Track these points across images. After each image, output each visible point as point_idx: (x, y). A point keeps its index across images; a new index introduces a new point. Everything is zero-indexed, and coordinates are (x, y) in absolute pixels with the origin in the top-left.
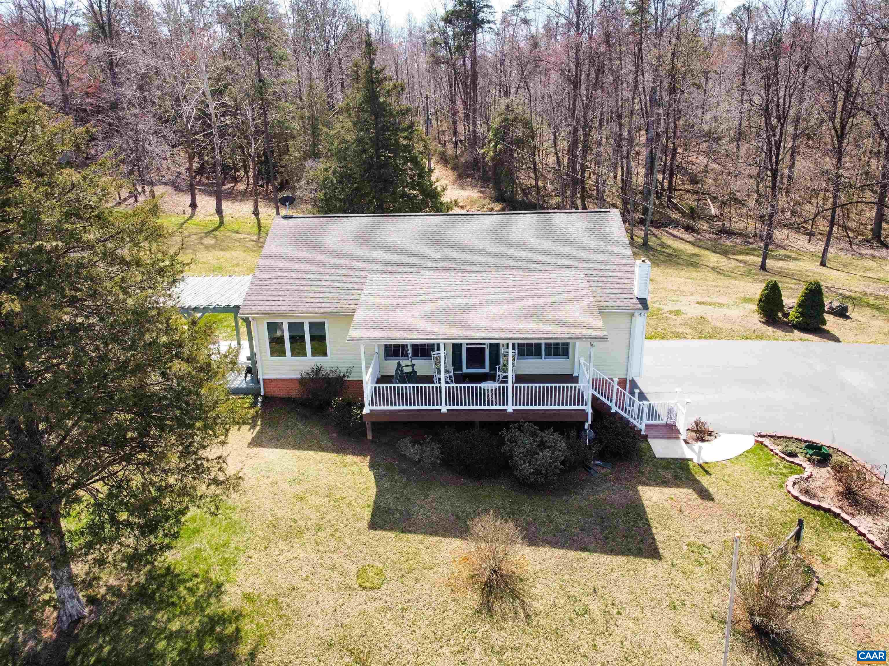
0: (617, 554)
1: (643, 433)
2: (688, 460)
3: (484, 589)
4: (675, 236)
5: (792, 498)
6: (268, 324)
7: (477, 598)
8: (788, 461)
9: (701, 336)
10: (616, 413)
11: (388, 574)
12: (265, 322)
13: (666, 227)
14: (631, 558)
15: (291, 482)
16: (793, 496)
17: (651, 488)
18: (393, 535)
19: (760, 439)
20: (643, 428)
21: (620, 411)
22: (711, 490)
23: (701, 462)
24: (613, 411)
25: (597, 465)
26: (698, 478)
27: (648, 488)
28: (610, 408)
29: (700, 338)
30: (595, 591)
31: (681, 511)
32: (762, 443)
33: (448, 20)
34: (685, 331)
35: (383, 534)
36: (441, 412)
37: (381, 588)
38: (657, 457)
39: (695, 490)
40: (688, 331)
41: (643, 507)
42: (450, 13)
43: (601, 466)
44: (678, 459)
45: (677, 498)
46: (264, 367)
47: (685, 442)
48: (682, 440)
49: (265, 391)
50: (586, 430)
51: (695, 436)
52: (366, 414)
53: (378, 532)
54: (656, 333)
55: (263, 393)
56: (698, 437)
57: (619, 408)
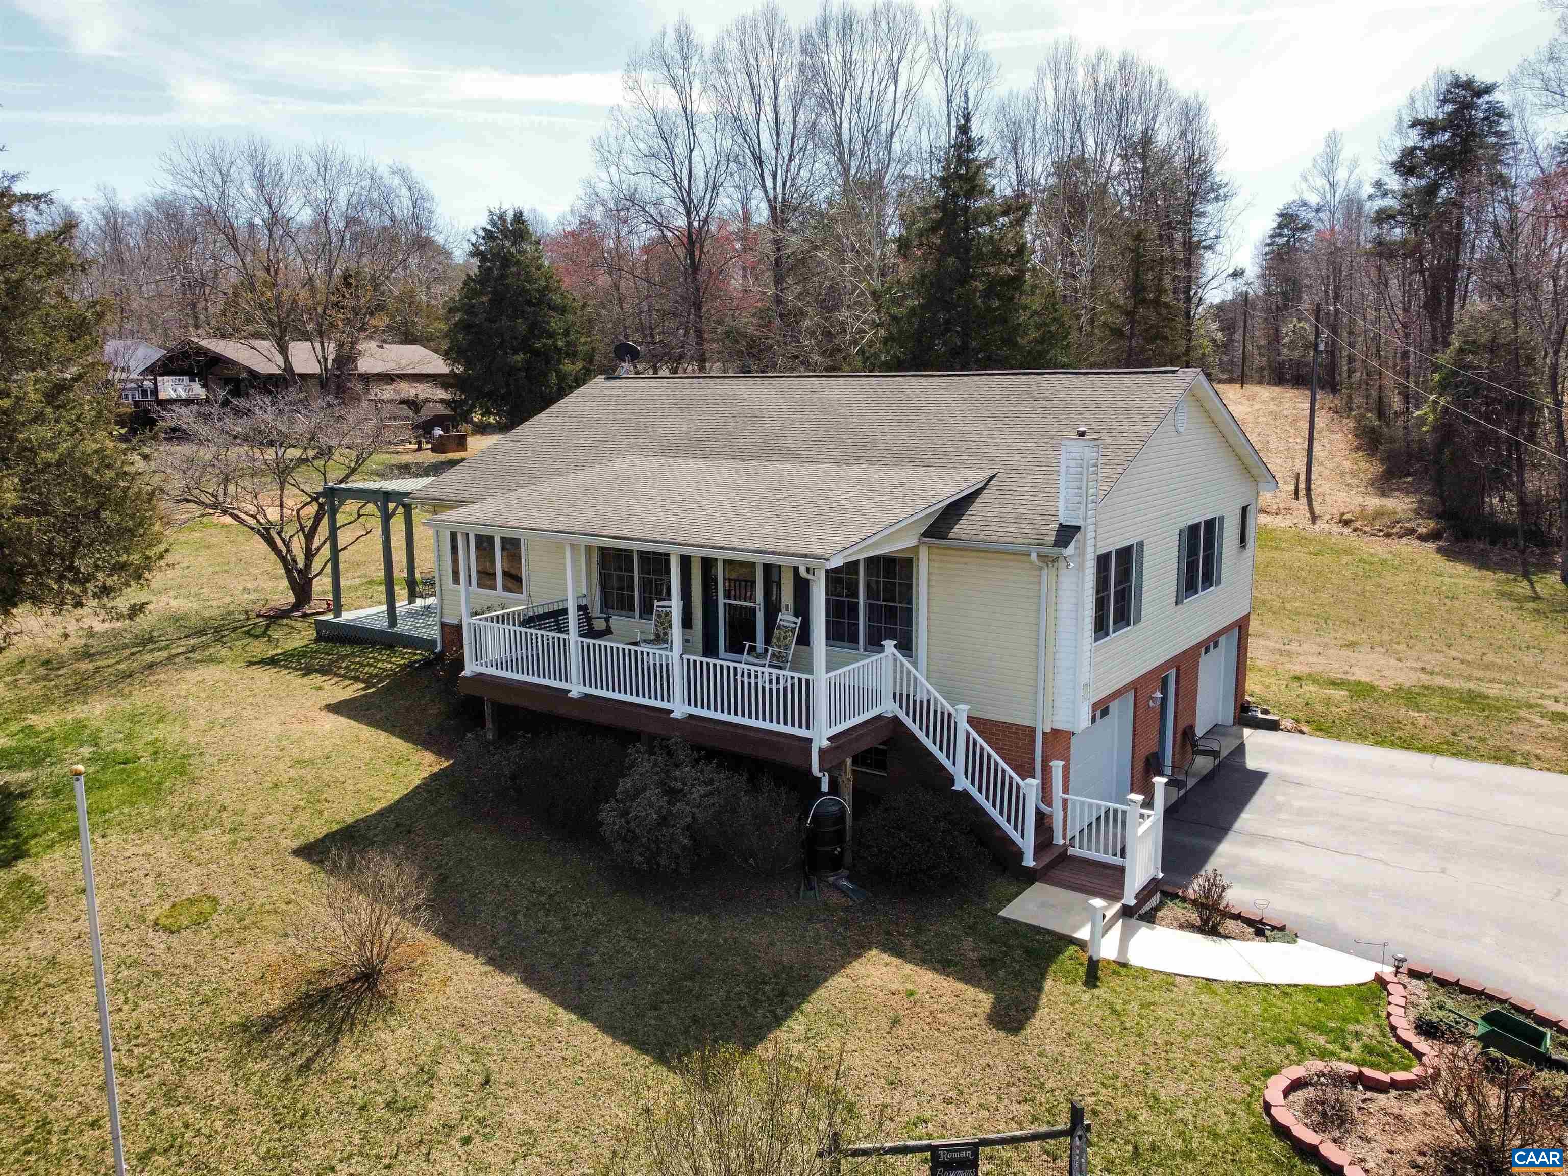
1: (1027, 862)
2: (1074, 941)
3: (308, 997)
7: (276, 1004)
8: (1400, 1040)
10: (965, 794)
11: (218, 919)
14: (645, 1060)
15: (296, 763)
20: (1028, 850)
21: (974, 791)
24: (957, 787)
28: (951, 779)
31: (896, 1022)
32: (1385, 985)
33: (1405, 168)
34: (1538, 752)
35: (301, 864)
36: (570, 695)
37: (176, 934)
38: (1002, 913)
39: (998, 999)
40: (1550, 753)
41: (817, 984)
42: (1409, 152)
43: (843, 892)
44: (1049, 932)
45: (927, 996)
46: (445, 602)
47: (1127, 912)
48: (1118, 906)
49: (443, 647)
50: (824, 794)
51: (1194, 917)
52: (464, 677)
53: (297, 859)
54: (1447, 743)
55: (439, 649)
56: (1205, 922)
57: (973, 783)
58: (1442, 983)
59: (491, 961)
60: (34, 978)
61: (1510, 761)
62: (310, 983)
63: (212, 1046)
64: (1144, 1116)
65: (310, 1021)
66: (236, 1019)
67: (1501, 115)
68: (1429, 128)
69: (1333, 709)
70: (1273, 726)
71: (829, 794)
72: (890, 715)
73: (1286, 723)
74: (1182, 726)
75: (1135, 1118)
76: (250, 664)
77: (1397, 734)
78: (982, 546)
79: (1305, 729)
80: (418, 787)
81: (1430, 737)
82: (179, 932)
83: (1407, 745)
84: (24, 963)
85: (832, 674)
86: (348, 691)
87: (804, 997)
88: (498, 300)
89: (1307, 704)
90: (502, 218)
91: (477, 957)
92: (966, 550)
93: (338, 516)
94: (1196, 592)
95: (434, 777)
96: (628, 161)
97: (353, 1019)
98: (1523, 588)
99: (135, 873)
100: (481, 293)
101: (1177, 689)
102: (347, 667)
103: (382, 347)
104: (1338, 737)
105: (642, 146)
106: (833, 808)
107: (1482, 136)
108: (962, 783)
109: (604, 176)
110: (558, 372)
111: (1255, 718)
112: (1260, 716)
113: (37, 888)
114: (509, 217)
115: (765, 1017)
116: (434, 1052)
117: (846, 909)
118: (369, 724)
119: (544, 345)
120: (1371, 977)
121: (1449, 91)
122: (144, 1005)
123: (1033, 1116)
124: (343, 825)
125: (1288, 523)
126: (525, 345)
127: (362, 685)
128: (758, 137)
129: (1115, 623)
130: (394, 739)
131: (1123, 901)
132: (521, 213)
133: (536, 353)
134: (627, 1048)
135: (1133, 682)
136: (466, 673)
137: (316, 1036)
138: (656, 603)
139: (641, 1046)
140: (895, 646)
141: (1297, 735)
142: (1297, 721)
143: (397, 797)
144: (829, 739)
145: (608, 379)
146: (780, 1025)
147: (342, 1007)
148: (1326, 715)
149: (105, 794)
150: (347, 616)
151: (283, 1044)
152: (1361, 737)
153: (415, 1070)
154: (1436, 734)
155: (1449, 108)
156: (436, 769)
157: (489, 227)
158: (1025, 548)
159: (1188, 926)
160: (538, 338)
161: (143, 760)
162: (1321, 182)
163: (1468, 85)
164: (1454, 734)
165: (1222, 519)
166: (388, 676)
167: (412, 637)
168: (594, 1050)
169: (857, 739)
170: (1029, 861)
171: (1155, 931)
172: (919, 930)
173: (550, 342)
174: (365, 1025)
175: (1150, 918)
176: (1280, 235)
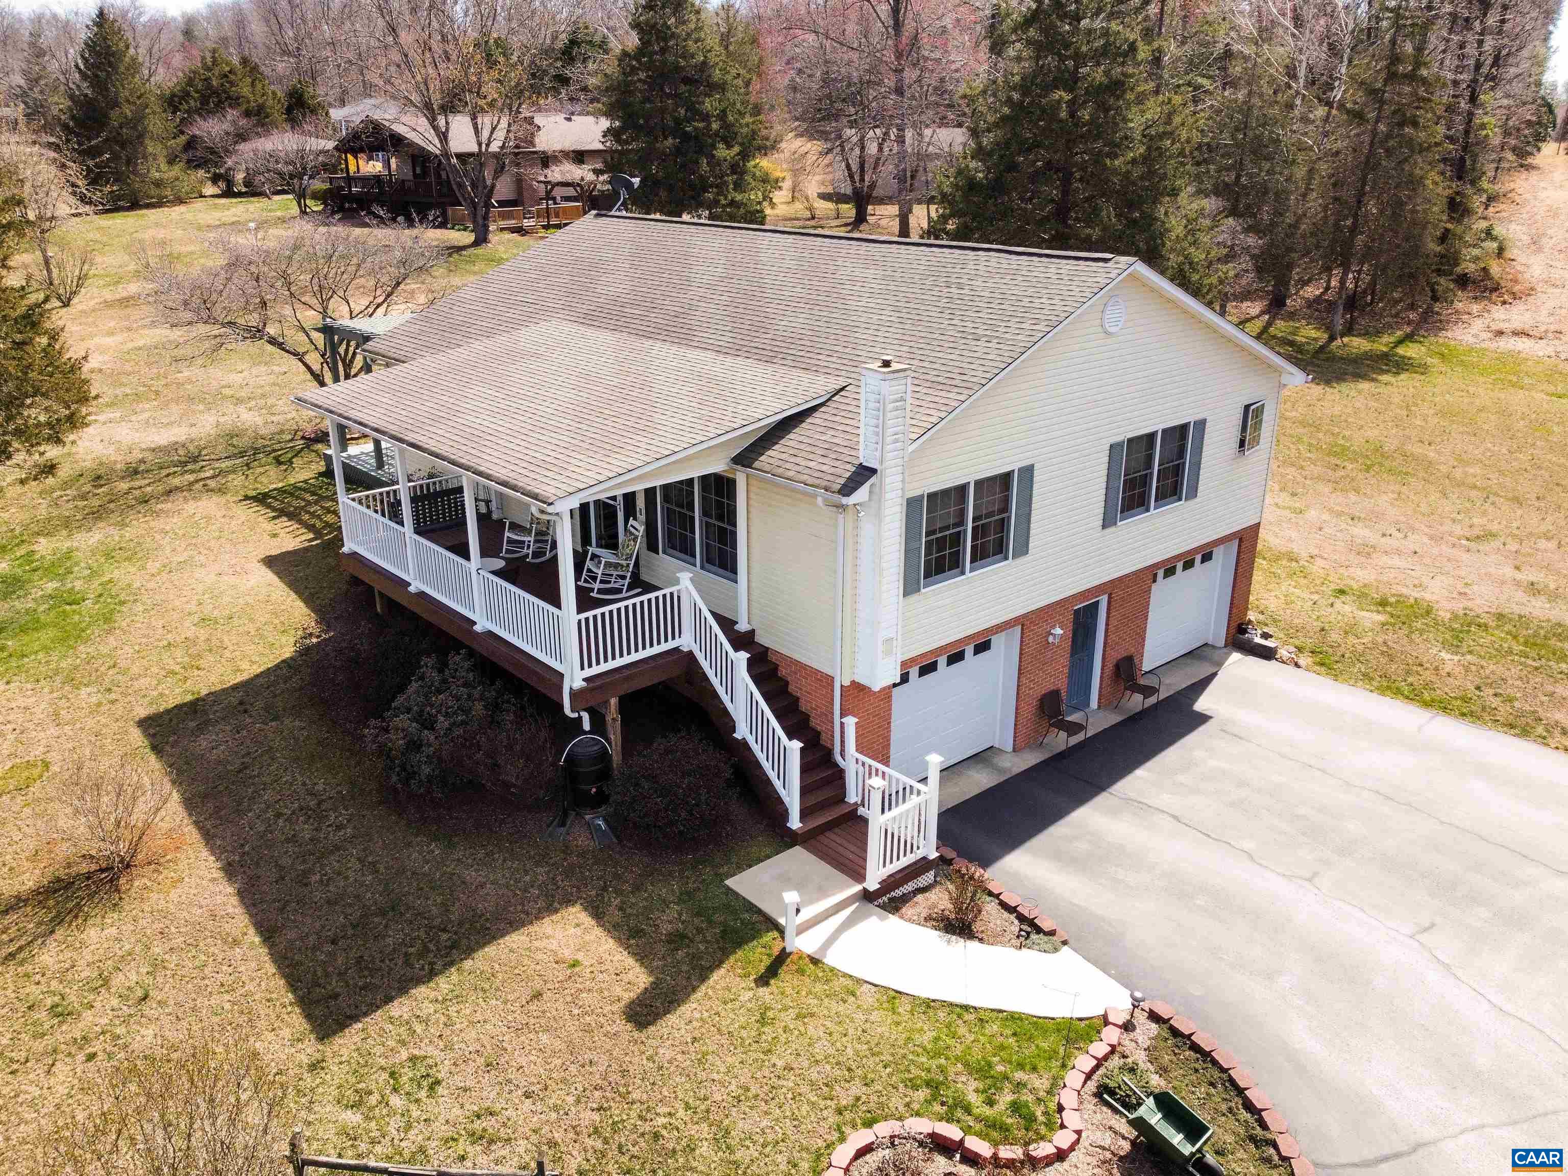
5: (826, 1163)
10: (744, 744)
15: (201, 621)
17: (591, 924)
20: (793, 811)
21: (751, 740)
24: (738, 735)
27: (585, 919)
28: (731, 726)
31: (536, 996)
36: (409, 589)
38: (729, 882)
39: (655, 985)
43: (594, 832)
44: (760, 912)
45: (588, 970)
47: (867, 896)
48: (857, 888)
50: (586, 733)
52: (344, 554)
57: (751, 733)
58: (1176, 1033)
59: (227, 867)
61: (1525, 733)
62: (69, 866)
64: (704, 1149)
65: (44, 908)
69: (1351, 639)
70: (1267, 654)
71: (589, 732)
72: (686, 650)
73: (1283, 653)
74: (1116, 655)
76: (247, 498)
78: (778, 481)
79: (1303, 661)
81: (1446, 689)
82: (2, 795)
83: (1415, 694)
85: (583, 616)
86: (296, 541)
87: (469, 952)
89: (1323, 630)
91: (218, 860)
94: (1148, 510)
97: (80, 910)
101: (1108, 618)
103: (569, 119)
104: (1337, 676)
106: (596, 748)
108: (742, 731)
111: (1250, 641)
112: (1258, 640)
115: (422, 969)
116: (123, 958)
118: (288, 582)
120: (1095, 1012)
123: (596, 1128)
124: (196, 696)
125: (1550, 351)
129: (972, 562)
131: (865, 885)
135: (1025, 616)
136: (345, 549)
137: (40, 924)
139: (293, 983)
140: (691, 579)
141: (1291, 669)
142: (1300, 649)
144: (584, 680)
146: (429, 981)
147: (77, 898)
148: (1340, 645)
151: (9, 928)
153: (96, 974)
154: (1457, 685)
158: (814, 492)
164: (1478, 688)
165: (1201, 425)
168: (252, 980)
169: (627, 678)
170: (795, 823)
171: (886, 922)
172: (636, 889)
173: (703, 125)
174: (85, 919)
175: (894, 906)
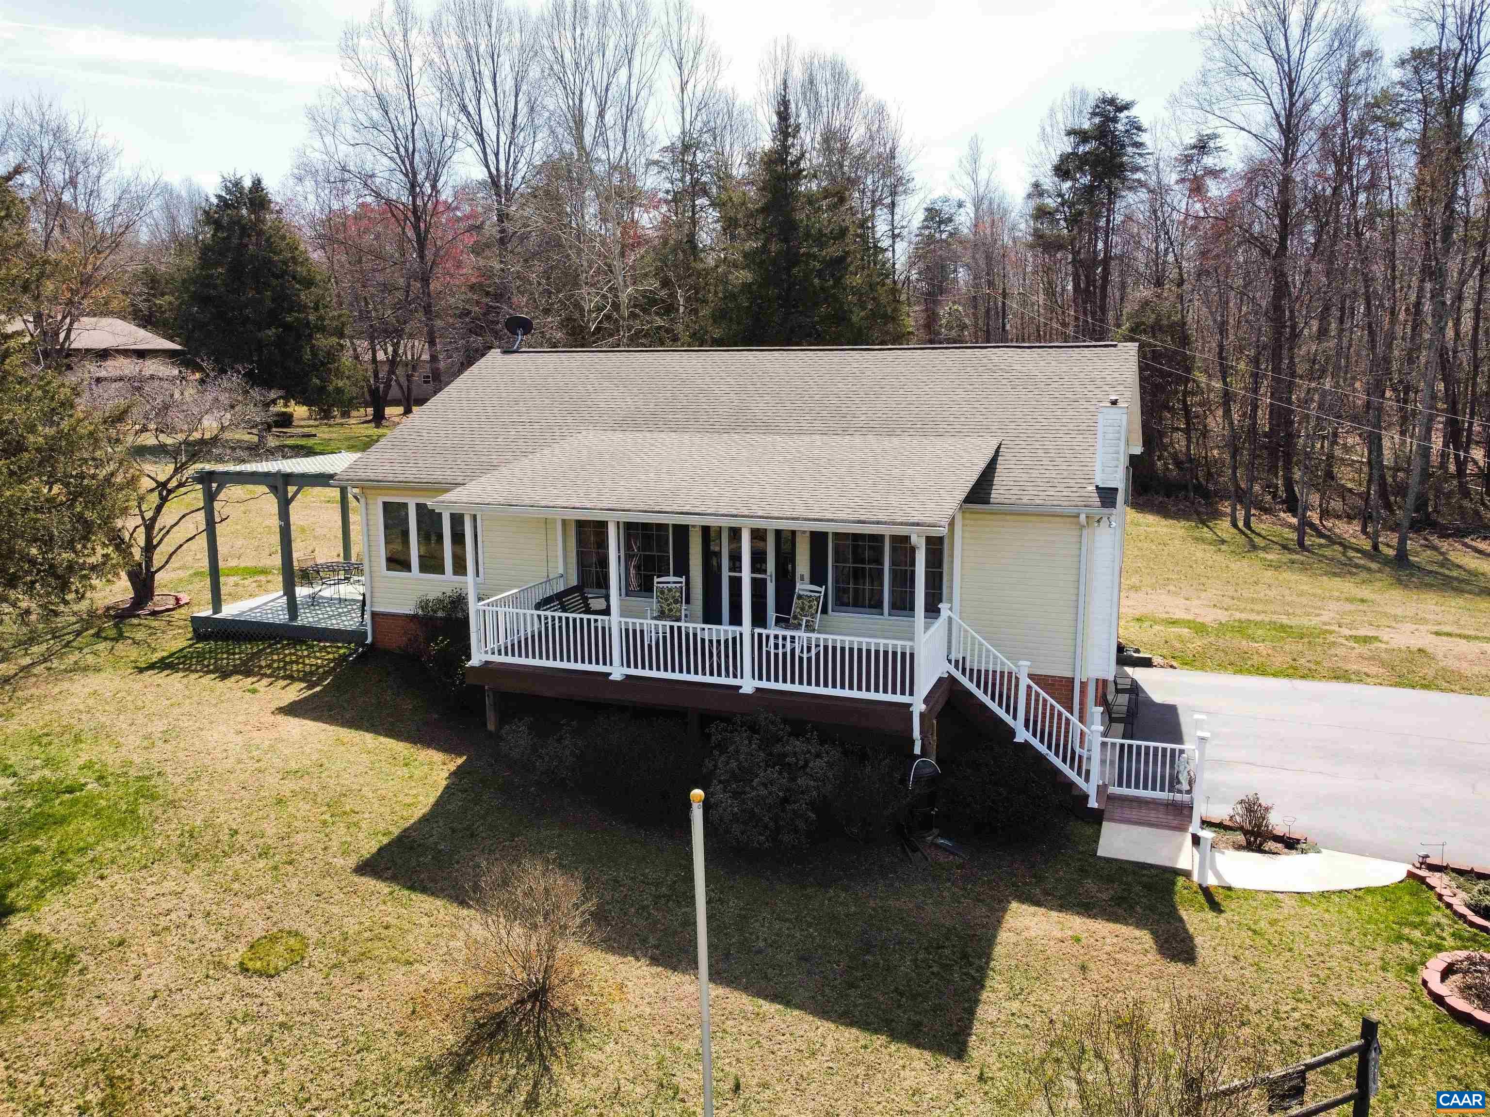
0: (851, 1024)
1: (1093, 804)
2: (1178, 872)
3: (481, 1026)
4: (1480, 552)
5: (1428, 1001)
6: (385, 503)
7: (450, 1039)
8: (1472, 924)
9: (1402, 681)
10: (1026, 745)
11: (316, 955)
12: (380, 500)
13: (1463, 536)
14: (880, 1040)
15: (286, 774)
16: (1431, 993)
17: (1043, 910)
18: (387, 890)
19: (1423, 873)
20: (1092, 792)
21: (1035, 742)
22: (1198, 940)
23: (1211, 881)
24: (1019, 739)
25: (938, 847)
26: (1184, 914)
27: (1033, 909)
28: (1012, 733)
29: (1396, 685)
30: (737, 1087)
31: (1083, 968)
32: (1422, 880)
33: (1062, 171)
34: (1366, 670)
35: (369, 883)
36: (611, 678)
37: (276, 978)
38: (1098, 853)
39: (1155, 934)
40: (1373, 670)
41: (990, 942)
42: (1065, 158)
43: (947, 851)
44: (1151, 866)
45: (1092, 940)
46: (376, 590)
47: (1195, 841)
48: (1189, 836)
49: (374, 637)
50: (918, 757)
51: (1240, 838)
52: (472, 668)
53: (364, 879)
54: (1292, 667)
55: (369, 641)
56: (1249, 843)
57: (1035, 735)
58: (1460, 872)
59: (655, 961)
60: (128, 1051)
62: (473, 1010)
63: (405, 1097)
65: (503, 1052)
66: (412, 1062)
67: (1139, 129)
68: (1082, 136)
69: (1189, 645)
70: (1148, 663)
71: (922, 756)
72: (948, 677)
73: (1157, 660)
75: (1341, 1025)
76: (141, 670)
77: (1249, 663)
78: (1031, 509)
79: (1175, 664)
80: (447, 787)
81: (1277, 664)
82: (278, 974)
83: (1261, 671)
84: (101, 1035)
85: (924, 640)
86: (294, 692)
87: (988, 956)
88: (236, 270)
89: (1166, 642)
90: (237, 184)
91: (637, 959)
92: (1006, 514)
93: (215, 503)
95: (453, 774)
96: (348, 131)
97: (550, 1044)
98: (1206, 533)
99: (173, 916)
100: (218, 264)
102: (269, 666)
104: (1203, 668)
105: (361, 117)
106: (928, 770)
107: (1123, 146)
108: (1022, 735)
109: (318, 144)
110: (313, 347)
111: (1131, 657)
112: (1135, 655)
113: (59, 947)
114: (247, 183)
116: (660, 1065)
117: (961, 867)
118: (343, 725)
119: (297, 319)
120: (1404, 875)
121: (1097, 106)
122: (293, 1064)
126: (273, 318)
127: (304, 685)
128: (480, 115)
130: (382, 739)
131: (1191, 831)
132: (259, 181)
133: (287, 327)
134: (854, 1030)
136: (478, 663)
137: (521, 1067)
138: (656, 580)
140: (949, 609)
141: (1171, 670)
142: (1165, 657)
143: (432, 800)
144: (924, 703)
145: (505, 352)
146: (983, 987)
147: (528, 1032)
148: (1186, 650)
149: (71, 829)
150: (229, 611)
151: (490, 1081)
152: (1221, 667)
153: (653, 1087)
154: (1279, 661)
155: (1097, 120)
156: (452, 767)
157: (224, 194)
158: (1075, 510)
159: (1239, 848)
160: (290, 310)
161: (89, 787)
162: (967, 181)
163: (1112, 102)
164: (1294, 660)
166: (327, 674)
167: (325, 630)
168: (823, 1037)
169: (937, 701)
172: (1040, 879)
173: (302, 316)
174: (566, 1048)
176: (928, 227)
